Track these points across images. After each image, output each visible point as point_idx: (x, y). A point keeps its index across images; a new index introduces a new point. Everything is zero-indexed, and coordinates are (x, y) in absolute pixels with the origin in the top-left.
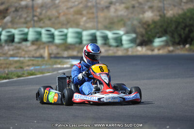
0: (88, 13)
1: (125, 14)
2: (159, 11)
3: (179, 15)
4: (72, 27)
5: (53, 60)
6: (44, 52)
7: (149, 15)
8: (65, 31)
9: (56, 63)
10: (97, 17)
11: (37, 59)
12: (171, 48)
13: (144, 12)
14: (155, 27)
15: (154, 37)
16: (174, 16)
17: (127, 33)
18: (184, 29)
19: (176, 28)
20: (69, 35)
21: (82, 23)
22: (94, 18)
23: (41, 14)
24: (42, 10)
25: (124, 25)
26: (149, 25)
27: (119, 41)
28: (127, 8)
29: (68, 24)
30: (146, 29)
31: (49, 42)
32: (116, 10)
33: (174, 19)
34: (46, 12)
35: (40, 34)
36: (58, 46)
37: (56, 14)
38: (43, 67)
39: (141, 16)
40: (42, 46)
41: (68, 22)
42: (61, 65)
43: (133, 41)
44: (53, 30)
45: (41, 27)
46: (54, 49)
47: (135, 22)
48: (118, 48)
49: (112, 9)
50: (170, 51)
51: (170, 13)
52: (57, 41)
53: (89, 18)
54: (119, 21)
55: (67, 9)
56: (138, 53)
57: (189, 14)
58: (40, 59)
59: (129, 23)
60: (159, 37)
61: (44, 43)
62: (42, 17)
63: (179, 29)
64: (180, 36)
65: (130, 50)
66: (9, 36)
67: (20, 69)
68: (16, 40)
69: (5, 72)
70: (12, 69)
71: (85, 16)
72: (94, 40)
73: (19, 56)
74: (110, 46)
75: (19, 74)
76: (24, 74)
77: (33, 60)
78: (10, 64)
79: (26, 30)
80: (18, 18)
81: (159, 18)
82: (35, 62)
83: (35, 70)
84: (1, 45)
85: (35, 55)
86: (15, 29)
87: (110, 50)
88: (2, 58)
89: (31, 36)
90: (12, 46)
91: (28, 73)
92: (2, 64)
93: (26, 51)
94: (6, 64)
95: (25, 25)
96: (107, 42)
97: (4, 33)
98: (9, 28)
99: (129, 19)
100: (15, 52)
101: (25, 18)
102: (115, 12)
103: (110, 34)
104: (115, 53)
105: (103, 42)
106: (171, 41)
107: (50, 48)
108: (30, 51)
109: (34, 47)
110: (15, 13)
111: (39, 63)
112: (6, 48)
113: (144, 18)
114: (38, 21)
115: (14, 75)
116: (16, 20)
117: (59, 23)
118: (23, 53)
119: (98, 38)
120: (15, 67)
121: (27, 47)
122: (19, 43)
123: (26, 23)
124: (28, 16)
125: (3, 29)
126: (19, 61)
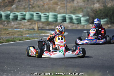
0: (61, 4)
1: (83, 5)
2: (103, 3)
4: (51, 12)
5: (40, 31)
6: (35, 26)
7: (97, 6)
8: (48, 14)
9: (42, 33)
10: (66, 6)
12: (109, 26)
13: (94, 4)
14: (100, 13)
17: (84, 16)
20: (50, 16)
21: (57, 10)
22: (65, 7)
23: (33, 4)
24: (34, 1)
25: (82, 11)
26: (97, 12)
27: (79, 20)
28: (84, 1)
29: (49, 10)
30: (95, 14)
31: (38, 20)
32: (78, 2)
33: (112, 8)
34: (36, 3)
35: (33, 15)
36: (43, 23)
37: (42, 4)
38: (34, 35)
39: (92, 6)
40: (33, 23)
41: (49, 9)
42: (45, 34)
43: (87, 21)
44: (40, 13)
45: (34, 12)
46: (41, 25)
47: (89, 10)
48: (78, 25)
49: (75, 2)
50: (109, 27)
51: (109, 5)
52: (43, 20)
53: (62, 7)
54: (79, 9)
55: (49, 1)
56: (90, 28)
58: (32, 30)
59: (85, 10)
60: (103, 19)
61: (35, 21)
62: (33, 5)
65: (85, 26)
66: (14, 16)
67: (21, 36)
68: (19, 18)
69: (12, 37)
70: (16, 36)
71: (59, 6)
72: (64, 20)
73: (20, 28)
74: (74, 23)
75: (20, 39)
76: (23, 39)
77: (28, 31)
78: (15, 33)
79: (25, 13)
80: (20, 5)
81: (103, 7)
82: (29, 32)
83: (29, 36)
84: (10, 22)
85: (30, 28)
86: (18, 12)
87: (73, 26)
88: (10, 29)
89: (28, 17)
90: (16, 22)
91: (25, 38)
92: (10, 33)
93: (24, 25)
94: (13, 33)
95: (24, 10)
96: (72, 21)
97: (11, 14)
98: (15, 11)
99: (85, 8)
100: (18, 25)
101: (24, 6)
102: (77, 4)
103: (74, 17)
104: (76, 28)
105: (70, 21)
106: (110, 21)
107: (38, 24)
108: (26, 25)
109: (29, 23)
110: (19, 3)
111: (32, 32)
112: (13, 23)
113: (94, 7)
114: (32, 8)
115: (17, 39)
116: (19, 7)
117: (44, 9)
118: (23, 26)
119: (67, 19)
120: (18, 35)
121: (25, 23)
122: (20, 20)
123: (24, 9)
124: (26, 5)
125: (11, 12)
126: (20, 31)
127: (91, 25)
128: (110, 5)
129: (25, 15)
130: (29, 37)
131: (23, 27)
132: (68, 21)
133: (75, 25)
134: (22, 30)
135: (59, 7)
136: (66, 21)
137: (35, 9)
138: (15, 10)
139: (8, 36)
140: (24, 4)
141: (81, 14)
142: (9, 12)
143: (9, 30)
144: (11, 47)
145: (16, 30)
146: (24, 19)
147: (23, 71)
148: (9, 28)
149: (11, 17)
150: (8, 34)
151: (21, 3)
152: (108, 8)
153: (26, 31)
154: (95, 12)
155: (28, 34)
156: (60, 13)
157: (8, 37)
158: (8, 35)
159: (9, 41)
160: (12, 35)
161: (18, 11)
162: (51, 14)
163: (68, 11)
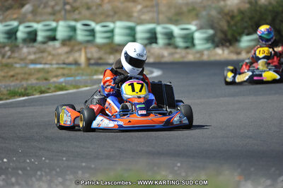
4: (120, 20)
5: (92, 67)
6: (80, 56)
7: (233, 2)
8: (111, 25)
9: (96, 73)
10: (158, 5)
11: (69, 67)
14: (242, 19)
15: (241, 34)
16: (270, 4)
17: (200, 28)
20: (117, 31)
21: (135, 14)
22: (152, 7)
25: (197, 16)
26: (233, 17)
27: (189, 39)
29: (115, 15)
30: (228, 22)
31: (88, 42)
33: (270, 8)
35: (74, 29)
36: (100, 47)
37: (98, 1)
38: (78, 78)
40: (76, 48)
41: (115, 13)
43: (210, 39)
44: (93, 24)
45: (76, 20)
46: (94, 53)
47: (214, 13)
48: (188, 50)
52: (100, 40)
53: (146, 7)
54: (190, 11)
56: (217, 58)
58: (73, 67)
59: (204, 13)
60: (248, 34)
61: (80, 43)
62: (77, 4)
63: (278, 21)
64: (279, 32)
65: (206, 53)
66: (29, 33)
67: (45, 82)
68: (40, 38)
69: (22, 85)
70: (33, 81)
71: (139, 4)
72: (153, 38)
73: (43, 62)
74: (176, 47)
75: (43, 89)
76: (49, 89)
77: (63, 68)
78: (30, 74)
79: (54, 24)
80: (42, 6)
81: (247, 6)
82: (66, 72)
83: (65, 82)
84: (17, 46)
85: (67, 61)
86: (38, 22)
87: (176, 53)
88: (18, 66)
89: (62, 33)
90: (33, 47)
91: (55, 87)
92: (18, 74)
93: (53, 55)
94: (25, 73)
95: (52, 17)
96: (172, 41)
97: (22, 28)
98: (29, 21)
99: (204, 8)
100: (37, 56)
101: (53, 7)
103: (176, 30)
104: (183, 57)
105: (166, 41)
107: (88, 50)
108: (59, 55)
109: (66, 49)
111: (73, 72)
112: (25, 50)
113: (226, 6)
114: (70, 11)
115: (36, 90)
116: (40, 10)
117: (102, 14)
118: (50, 58)
119: (159, 36)
120: (37, 79)
121: (55, 48)
122: (44, 43)
123: (53, 14)
124: (56, 4)
125: (20, 23)
126: (43, 69)
127: (219, 51)
129: (55, 30)
130: (64, 84)
131: (52, 60)
132: (161, 41)
133: (178, 50)
134: (47, 66)
135: (139, 7)
136: (156, 43)
137: (80, 13)
138: (30, 16)
139: (12, 81)
140: (52, 3)
141: (194, 22)
142: (15, 24)
143: (16, 67)
144: (19, 110)
145: (32, 66)
146: (54, 39)
147: (47, 170)
148: (16, 63)
149: (20, 35)
150: (13, 76)
152: (261, 7)
153: (57, 68)
154: (229, 18)
155: (64, 75)
156: (141, 23)
157: (13, 84)
158: (12, 79)
159: (14, 96)
160: (23, 79)
161: (38, 18)
162: (119, 24)
163: (161, 17)
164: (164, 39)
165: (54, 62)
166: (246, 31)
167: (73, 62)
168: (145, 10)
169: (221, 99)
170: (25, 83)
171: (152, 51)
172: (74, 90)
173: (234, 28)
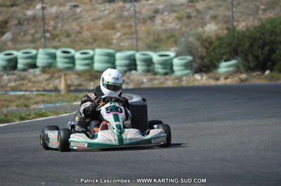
0: (123, 26)
1: (178, 27)
2: (226, 22)
3: (255, 28)
4: (100, 47)
5: (71, 94)
6: (60, 83)
7: (211, 28)
8: (91, 52)
9: (76, 99)
10: (136, 32)
11: (49, 93)
12: (244, 76)
13: (204, 25)
14: (220, 45)
15: (219, 60)
16: (248, 30)
18: (262, 47)
19: (251, 46)
20: (97, 58)
21: (115, 41)
22: (132, 34)
23: (55, 28)
24: (57, 23)
25: (176, 43)
26: (211, 43)
27: (168, 66)
28: (180, 19)
29: (95, 42)
30: (207, 48)
31: (68, 68)
32: (164, 21)
33: (248, 34)
34: (62, 26)
35: (54, 56)
36: (79, 74)
37: (77, 28)
38: (57, 105)
39: (200, 30)
40: (56, 75)
41: (95, 40)
43: (187, 66)
44: (73, 51)
45: (56, 48)
46: (74, 79)
47: (192, 39)
48: (167, 77)
49: (158, 20)
50: (242, 80)
51: (241, 26)
52: (79, 66)
53: (125, 34)
54: (168, 38)
55: (93, 20)
56: (196, 84)
57: (268, 26)
58: (53, 94)
59: (183, 39)
60: (226, 61)
61: (60, 70)
62: (55, 32)
63: (255, 47)
64: (256, 57)
65: (184, 78)
66: (9, 61)
67: (25, 108)
68: (20, 66)
69: (3, 112)
70: (13, 108)
71: (118, 31)
72: (132, 65)
73: (24, 89)
74: (156, 74)
75: (23, 115)
76: (29, 115)
77: (43, 95)
78: (11, 101)
79: (34, 52)
81: (225, 32)
82: (46, 98)
83: (45, 109)
85: (47, 88)
86: (18, 50)
87: (155, 79)
89: (41, 60)
90: (13, 74)
91: (35, 113)
93: (34, 82)
94: (6, 100)
95: (32, 45)
96: (151, 67)
97: (2, 56)
98: (9, 49)
99: (183, 34)
100: (18, 83)
101: (33, 35)
102: (162, 25)
103: (155, 57)
104: (161, 83)
105: (145, 68)
106: (244, 65)
107: (67, 77)
108: (40, 82)
109: (46, 76)
110: (19, 27)
111: (53, 98)
112: (5, 77)
113: (204, 32)
114: (51, 38)
115: (16, 117)
116: (20, 38)
117: (81, 41)
118: (30, 85)
119: (138, 63)
120: (18, 106)
121: (35, 76)
122: (24, 70)
123: (33, 41)
124: (36, 32)
126: (23, 96)
127: (198, 77)
128: (243, 27)
129: (35, 57)
130: (44, 111)
132: (140, 67)
133: (158, 77)
134: (27, 93)
135: (118, 34)
136: (136, 70)
137: (59, 41)
138: (10, 44)
140: (32, 31)
141: (173, 49)
145: (12, 93)
146: (34, 66)
151: (24, 28)
152: (238, 33)
153: (37, 95)
154: (207, 45)
155: (43, 102)
156: (120, 50)
160: (3, 106)
161: (18, 46)
162: (98, 51)
164: (143, 65)
165: (35, 89)
166: (225, 57)
167: (54, 89)
168: (124, 37)
169: (200, 123)
170: (5, 110)
171: (131, 77)
172: (55, 117)
173: (212, 54)
